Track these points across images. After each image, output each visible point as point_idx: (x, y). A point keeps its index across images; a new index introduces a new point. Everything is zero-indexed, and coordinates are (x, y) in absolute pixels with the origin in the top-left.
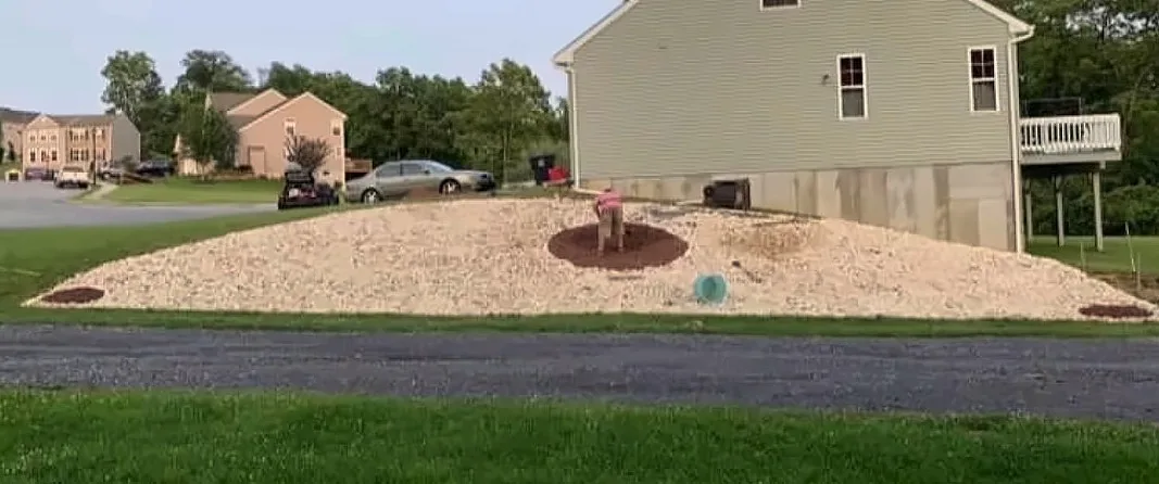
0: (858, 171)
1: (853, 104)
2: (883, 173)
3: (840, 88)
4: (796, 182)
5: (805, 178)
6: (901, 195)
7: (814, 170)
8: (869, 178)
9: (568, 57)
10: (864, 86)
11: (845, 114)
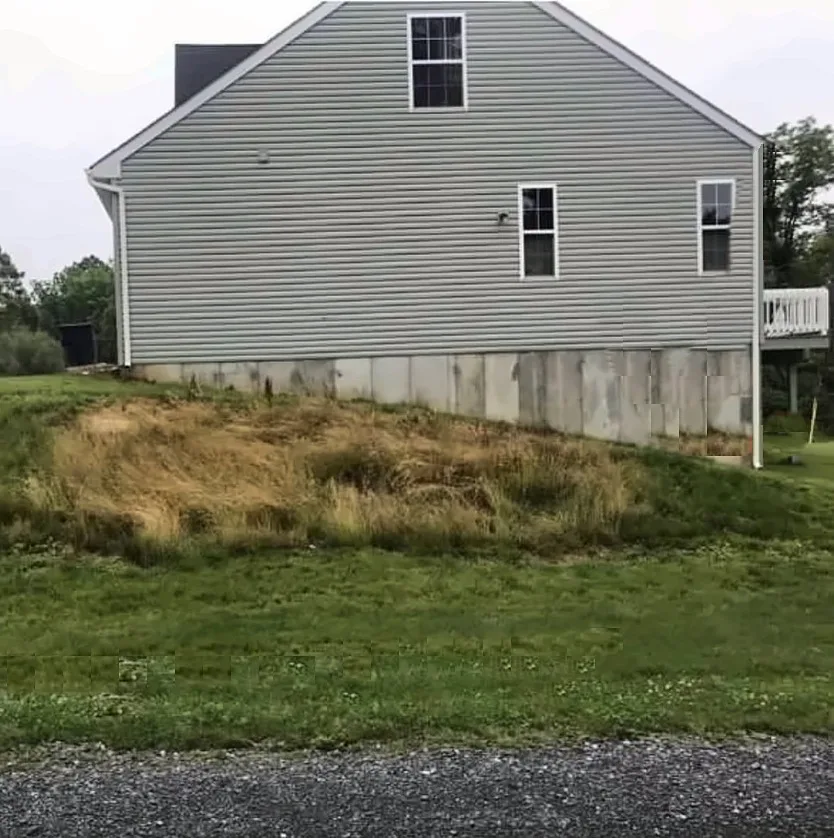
0: (544, 354)
1: (540, 257)
2: (578, 356)
3: (522, 232)
4: (457, 371)
5: (469, 365)
6: (602, 389)
7: (482, 353)
8: (559, 365)
9: (114, 170)
10: (555, 231)
11: (528, 272)
